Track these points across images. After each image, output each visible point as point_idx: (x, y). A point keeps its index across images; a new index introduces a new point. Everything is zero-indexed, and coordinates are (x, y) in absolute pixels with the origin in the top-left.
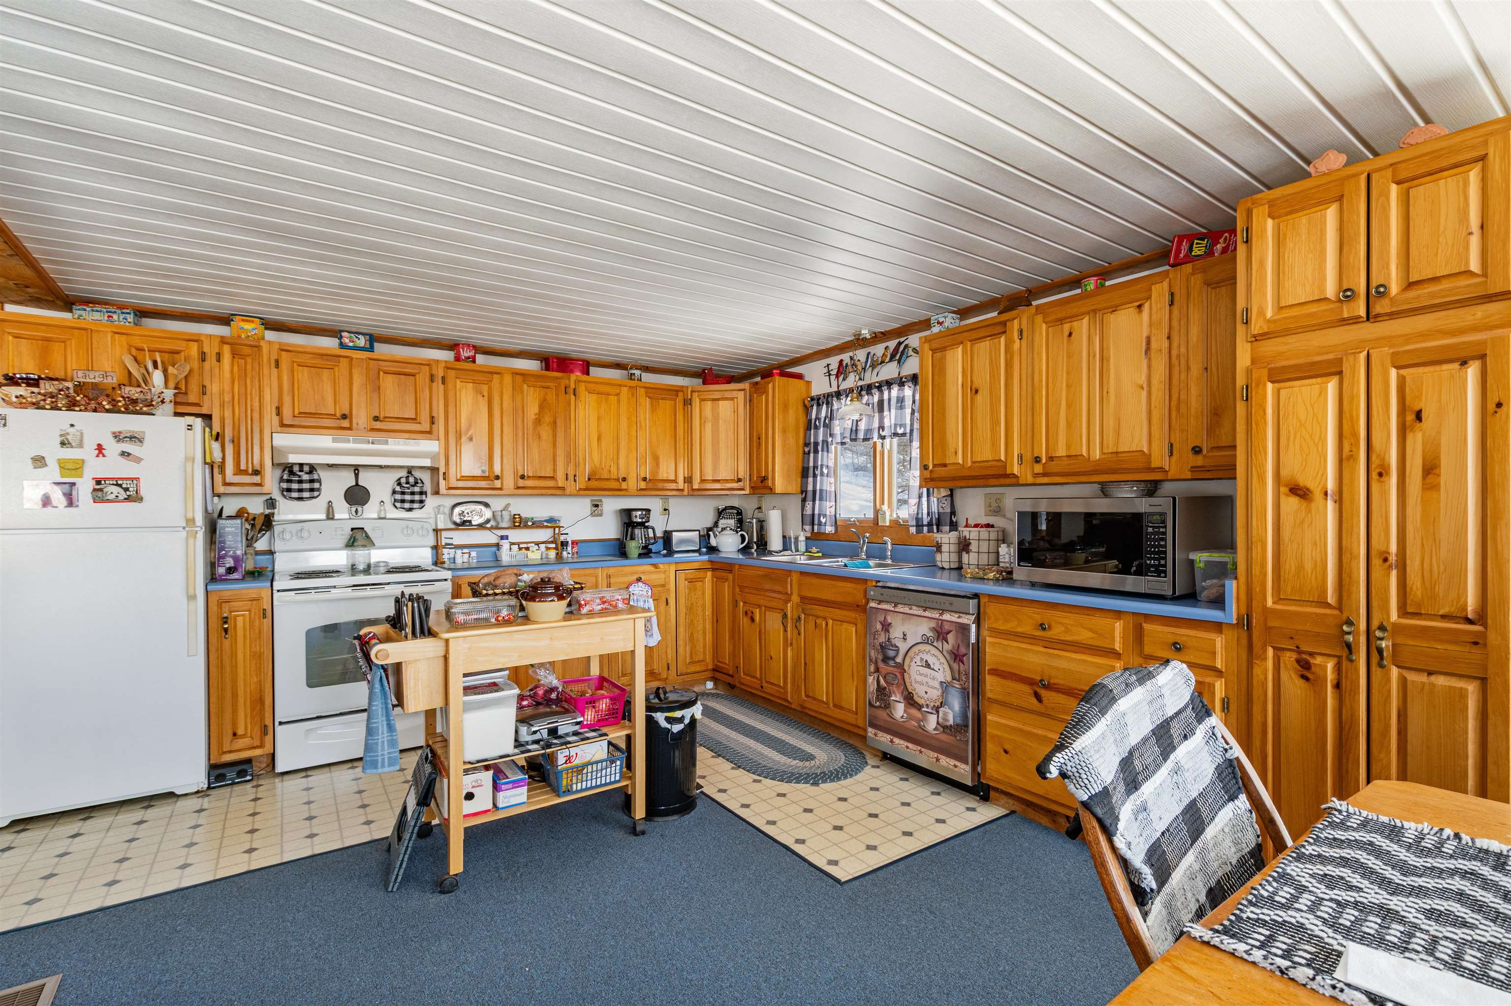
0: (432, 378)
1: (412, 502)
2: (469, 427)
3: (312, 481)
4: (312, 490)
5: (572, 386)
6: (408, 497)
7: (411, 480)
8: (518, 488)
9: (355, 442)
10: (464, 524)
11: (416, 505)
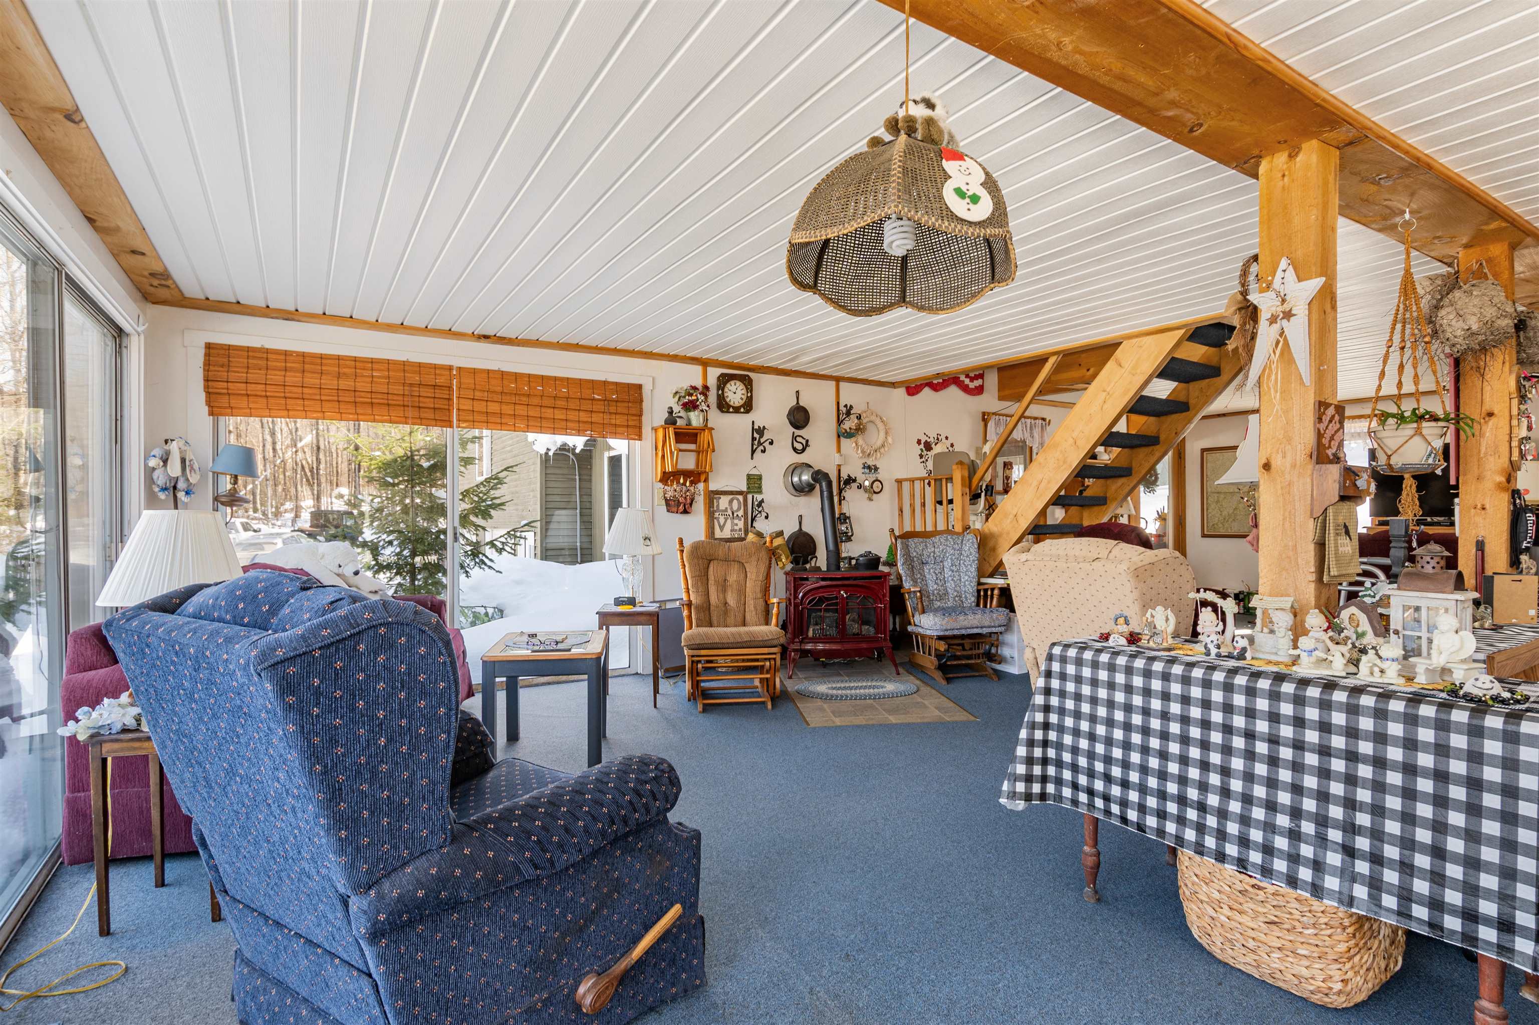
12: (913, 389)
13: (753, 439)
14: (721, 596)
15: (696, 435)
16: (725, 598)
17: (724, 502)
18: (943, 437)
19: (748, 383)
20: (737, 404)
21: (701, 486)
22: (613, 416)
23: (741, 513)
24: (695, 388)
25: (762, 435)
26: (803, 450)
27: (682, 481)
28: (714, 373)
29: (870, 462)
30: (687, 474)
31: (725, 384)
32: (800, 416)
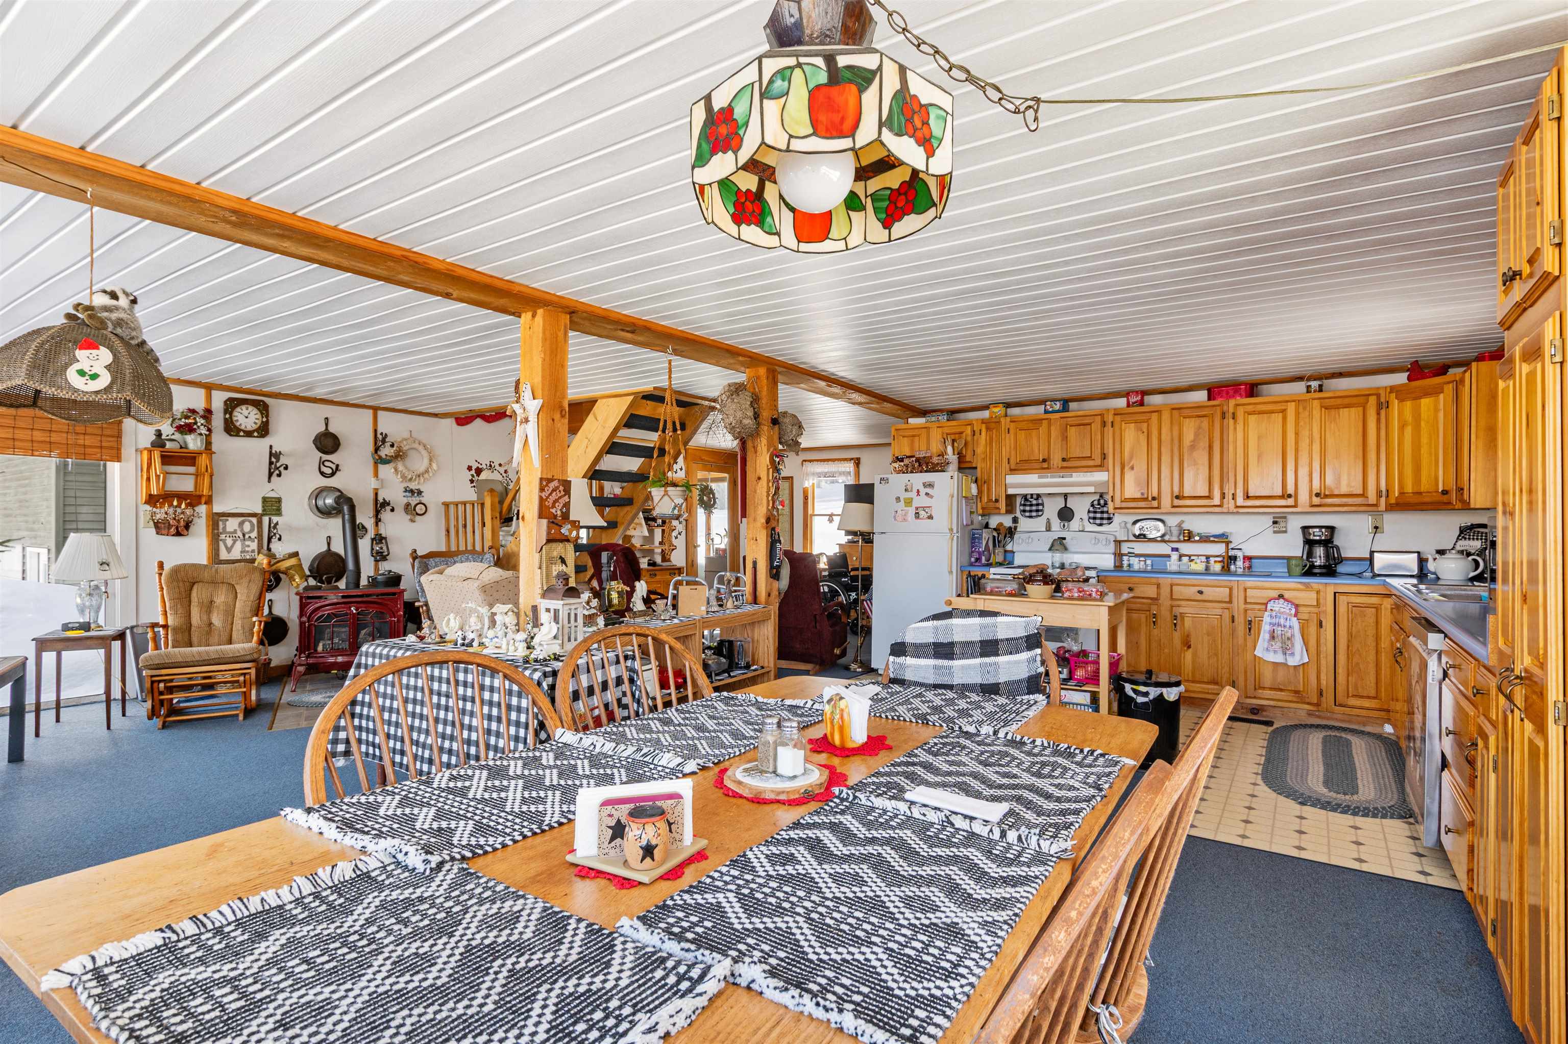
0: (1104, 424)
1: (1102, 519)
2: (1131, 458)
3: (1038, 505)
4: (1037, 511)
5: (1231, 410)
6: (1098, 515)
7: (1102, 502)
8: (1173, 507)
9: (1052, 477)
10: (1141, 537)
11: (1105, 522)
12: (463, 420)
13: (271, 463)
14: (205, 617)
15: (195, 458)
16: (209, 619)
17: (232, 524)
18: (496, 464)
19: (263, 408)
20: (249, 428)
21: (202, 509)
22: (82, 437)
23: (254, 534)
24: (193, 411)
25: (278, 460)
26: (333, 474)
27: (175, 503)
28: (219, 399)
29: (413, 486)
30: (181, 496)
31: (234, 408)
32: (329, 442)
